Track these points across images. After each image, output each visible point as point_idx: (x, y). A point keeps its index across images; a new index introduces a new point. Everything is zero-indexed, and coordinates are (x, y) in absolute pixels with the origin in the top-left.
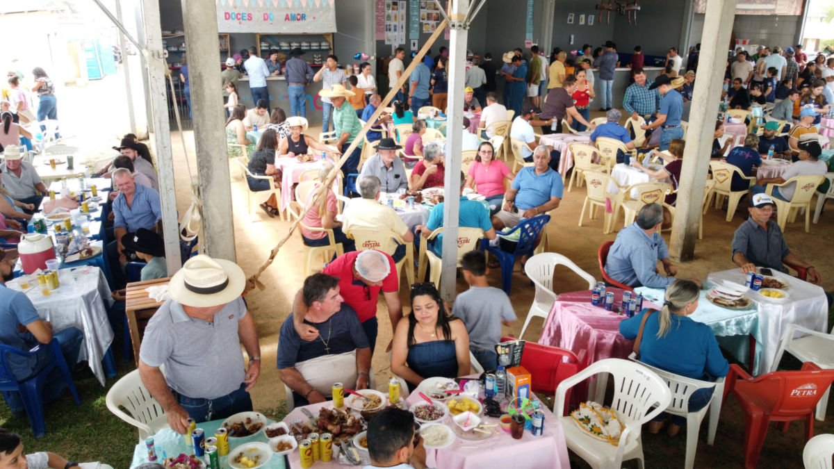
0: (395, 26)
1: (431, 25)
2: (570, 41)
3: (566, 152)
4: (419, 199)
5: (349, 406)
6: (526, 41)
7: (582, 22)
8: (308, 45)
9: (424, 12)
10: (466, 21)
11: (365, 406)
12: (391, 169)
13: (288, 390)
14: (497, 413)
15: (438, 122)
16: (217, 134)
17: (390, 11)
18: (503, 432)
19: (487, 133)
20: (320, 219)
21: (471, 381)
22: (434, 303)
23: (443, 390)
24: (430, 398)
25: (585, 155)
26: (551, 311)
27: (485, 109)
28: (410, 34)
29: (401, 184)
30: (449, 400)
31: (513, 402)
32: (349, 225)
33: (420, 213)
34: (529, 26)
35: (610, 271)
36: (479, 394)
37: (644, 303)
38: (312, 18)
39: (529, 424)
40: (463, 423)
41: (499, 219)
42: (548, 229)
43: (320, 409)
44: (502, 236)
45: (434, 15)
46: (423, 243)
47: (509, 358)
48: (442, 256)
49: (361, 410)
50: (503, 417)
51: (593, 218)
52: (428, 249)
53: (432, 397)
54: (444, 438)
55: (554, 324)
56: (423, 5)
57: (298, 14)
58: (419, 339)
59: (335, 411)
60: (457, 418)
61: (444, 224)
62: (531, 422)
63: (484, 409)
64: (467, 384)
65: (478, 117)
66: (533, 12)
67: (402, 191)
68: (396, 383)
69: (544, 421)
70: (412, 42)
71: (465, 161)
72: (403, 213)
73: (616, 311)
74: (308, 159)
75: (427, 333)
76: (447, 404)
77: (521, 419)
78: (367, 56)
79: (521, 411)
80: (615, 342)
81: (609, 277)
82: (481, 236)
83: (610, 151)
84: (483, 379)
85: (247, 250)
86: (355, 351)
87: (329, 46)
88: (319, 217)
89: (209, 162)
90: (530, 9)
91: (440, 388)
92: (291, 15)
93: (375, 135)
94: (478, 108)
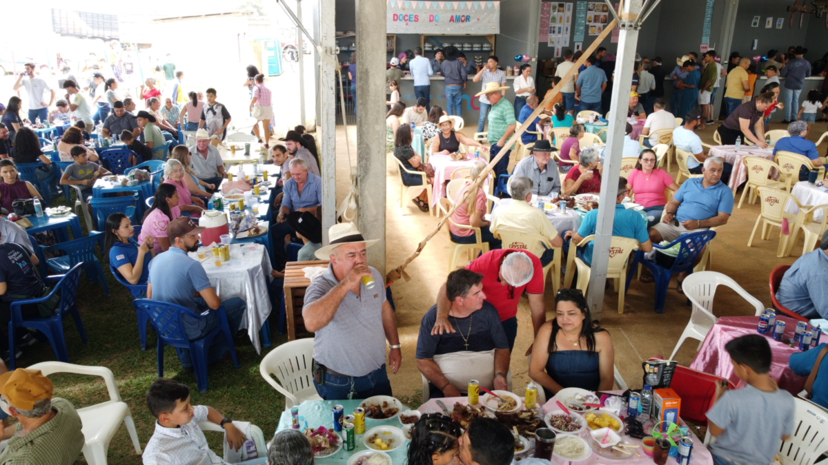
0: (560, 28)
1: (597, 28)
2: (753, 46)
3: (739, 165)
4: (571, 204)
5: (483, 405)
6: (701, 46)
7: (769, 26)
8: (470, 46)
9: (591, 14)
10: (638, 21)
11: (499, 406)
12: (544, 171)
13: (424, 380)
14: (640, 434)
15: (597, 127)
16: (378, 128)
17: (556, 13)
18: (644, 454)
19: (650, 140)
20: (469, 217)
21: (613, 397)
22: (578, 311)
23: (582, 402)
24: (567, 408)
25: (761, 169)
26: (708, 334)
27: (651, 116)
28: (575, 37)
29: (553, 188)
30: (588, 413)
31: (658, 426)
32: (497, 225)
33: (572, 218)
34: (707, 30)
35: (782, 297)
36: (621, 411)
37: (821, 337)
38: (476, 20)
39: (674, 451)
40: (601, 439)
41: (657, 231)
42: (711, 246)
43: (455, 403)
44: (659, 250)
45: (602, 17)
46: (572, 249)
47: (657, 378)
48: (592, 265)
49: (495, 410)
50: (645, 439)
51: (765, 239)
52: (577, 256)
53: (570, 407)
54: (579, 451)
55: (711, 348)
56: (591, 6)
57: (463, 16)
58: (560, 347)
59: (469, 408)
60: (595, 433)
61: (596, 231)
62: (677, 449)
63: (625, 428)
64: (608, 399)
65: (641, 124)
66: (712, 15)
67: (554, 195)
68: (533, 388)
69: (692, 451)
70: (576, 44)
71: (624, 168)
72: (553, 217)
73: (786, 342)
74: (461, 157)
75: (570, 341)
76: (586, 417)
77: (666, 444)
78: (528, 58)
79: (666, 436)
80: (783, 376)
81: (780, 305)
82: (636, 247)
83: (792, 167)
84: (626, 396)
85: (396, 241)
86: (493, 351)
87: (491, 47)
88: (468, 215)
89: (368, 154)
90: (709, 12)
91: (579, 400)
92: (456, 16)
93: (531, 137)
94: (643, 114)
